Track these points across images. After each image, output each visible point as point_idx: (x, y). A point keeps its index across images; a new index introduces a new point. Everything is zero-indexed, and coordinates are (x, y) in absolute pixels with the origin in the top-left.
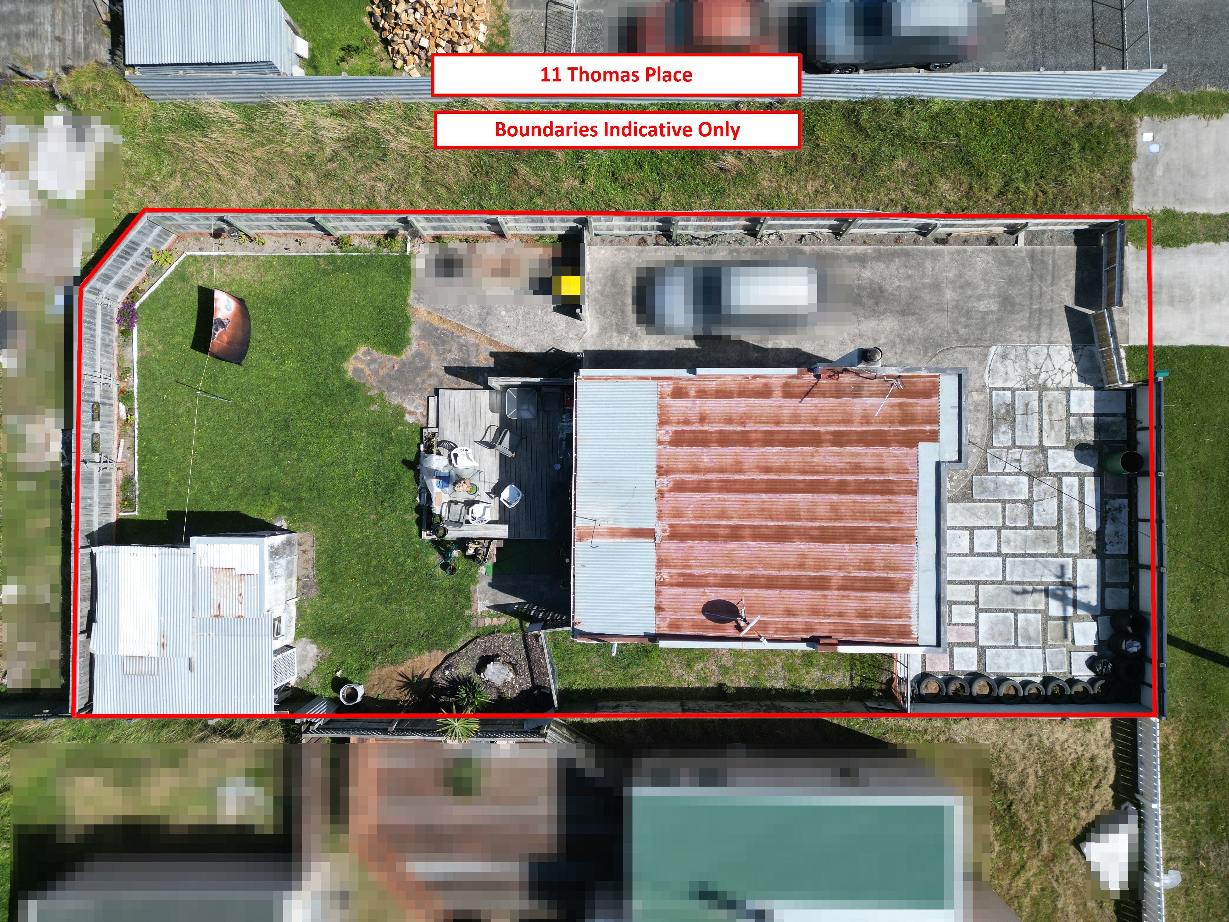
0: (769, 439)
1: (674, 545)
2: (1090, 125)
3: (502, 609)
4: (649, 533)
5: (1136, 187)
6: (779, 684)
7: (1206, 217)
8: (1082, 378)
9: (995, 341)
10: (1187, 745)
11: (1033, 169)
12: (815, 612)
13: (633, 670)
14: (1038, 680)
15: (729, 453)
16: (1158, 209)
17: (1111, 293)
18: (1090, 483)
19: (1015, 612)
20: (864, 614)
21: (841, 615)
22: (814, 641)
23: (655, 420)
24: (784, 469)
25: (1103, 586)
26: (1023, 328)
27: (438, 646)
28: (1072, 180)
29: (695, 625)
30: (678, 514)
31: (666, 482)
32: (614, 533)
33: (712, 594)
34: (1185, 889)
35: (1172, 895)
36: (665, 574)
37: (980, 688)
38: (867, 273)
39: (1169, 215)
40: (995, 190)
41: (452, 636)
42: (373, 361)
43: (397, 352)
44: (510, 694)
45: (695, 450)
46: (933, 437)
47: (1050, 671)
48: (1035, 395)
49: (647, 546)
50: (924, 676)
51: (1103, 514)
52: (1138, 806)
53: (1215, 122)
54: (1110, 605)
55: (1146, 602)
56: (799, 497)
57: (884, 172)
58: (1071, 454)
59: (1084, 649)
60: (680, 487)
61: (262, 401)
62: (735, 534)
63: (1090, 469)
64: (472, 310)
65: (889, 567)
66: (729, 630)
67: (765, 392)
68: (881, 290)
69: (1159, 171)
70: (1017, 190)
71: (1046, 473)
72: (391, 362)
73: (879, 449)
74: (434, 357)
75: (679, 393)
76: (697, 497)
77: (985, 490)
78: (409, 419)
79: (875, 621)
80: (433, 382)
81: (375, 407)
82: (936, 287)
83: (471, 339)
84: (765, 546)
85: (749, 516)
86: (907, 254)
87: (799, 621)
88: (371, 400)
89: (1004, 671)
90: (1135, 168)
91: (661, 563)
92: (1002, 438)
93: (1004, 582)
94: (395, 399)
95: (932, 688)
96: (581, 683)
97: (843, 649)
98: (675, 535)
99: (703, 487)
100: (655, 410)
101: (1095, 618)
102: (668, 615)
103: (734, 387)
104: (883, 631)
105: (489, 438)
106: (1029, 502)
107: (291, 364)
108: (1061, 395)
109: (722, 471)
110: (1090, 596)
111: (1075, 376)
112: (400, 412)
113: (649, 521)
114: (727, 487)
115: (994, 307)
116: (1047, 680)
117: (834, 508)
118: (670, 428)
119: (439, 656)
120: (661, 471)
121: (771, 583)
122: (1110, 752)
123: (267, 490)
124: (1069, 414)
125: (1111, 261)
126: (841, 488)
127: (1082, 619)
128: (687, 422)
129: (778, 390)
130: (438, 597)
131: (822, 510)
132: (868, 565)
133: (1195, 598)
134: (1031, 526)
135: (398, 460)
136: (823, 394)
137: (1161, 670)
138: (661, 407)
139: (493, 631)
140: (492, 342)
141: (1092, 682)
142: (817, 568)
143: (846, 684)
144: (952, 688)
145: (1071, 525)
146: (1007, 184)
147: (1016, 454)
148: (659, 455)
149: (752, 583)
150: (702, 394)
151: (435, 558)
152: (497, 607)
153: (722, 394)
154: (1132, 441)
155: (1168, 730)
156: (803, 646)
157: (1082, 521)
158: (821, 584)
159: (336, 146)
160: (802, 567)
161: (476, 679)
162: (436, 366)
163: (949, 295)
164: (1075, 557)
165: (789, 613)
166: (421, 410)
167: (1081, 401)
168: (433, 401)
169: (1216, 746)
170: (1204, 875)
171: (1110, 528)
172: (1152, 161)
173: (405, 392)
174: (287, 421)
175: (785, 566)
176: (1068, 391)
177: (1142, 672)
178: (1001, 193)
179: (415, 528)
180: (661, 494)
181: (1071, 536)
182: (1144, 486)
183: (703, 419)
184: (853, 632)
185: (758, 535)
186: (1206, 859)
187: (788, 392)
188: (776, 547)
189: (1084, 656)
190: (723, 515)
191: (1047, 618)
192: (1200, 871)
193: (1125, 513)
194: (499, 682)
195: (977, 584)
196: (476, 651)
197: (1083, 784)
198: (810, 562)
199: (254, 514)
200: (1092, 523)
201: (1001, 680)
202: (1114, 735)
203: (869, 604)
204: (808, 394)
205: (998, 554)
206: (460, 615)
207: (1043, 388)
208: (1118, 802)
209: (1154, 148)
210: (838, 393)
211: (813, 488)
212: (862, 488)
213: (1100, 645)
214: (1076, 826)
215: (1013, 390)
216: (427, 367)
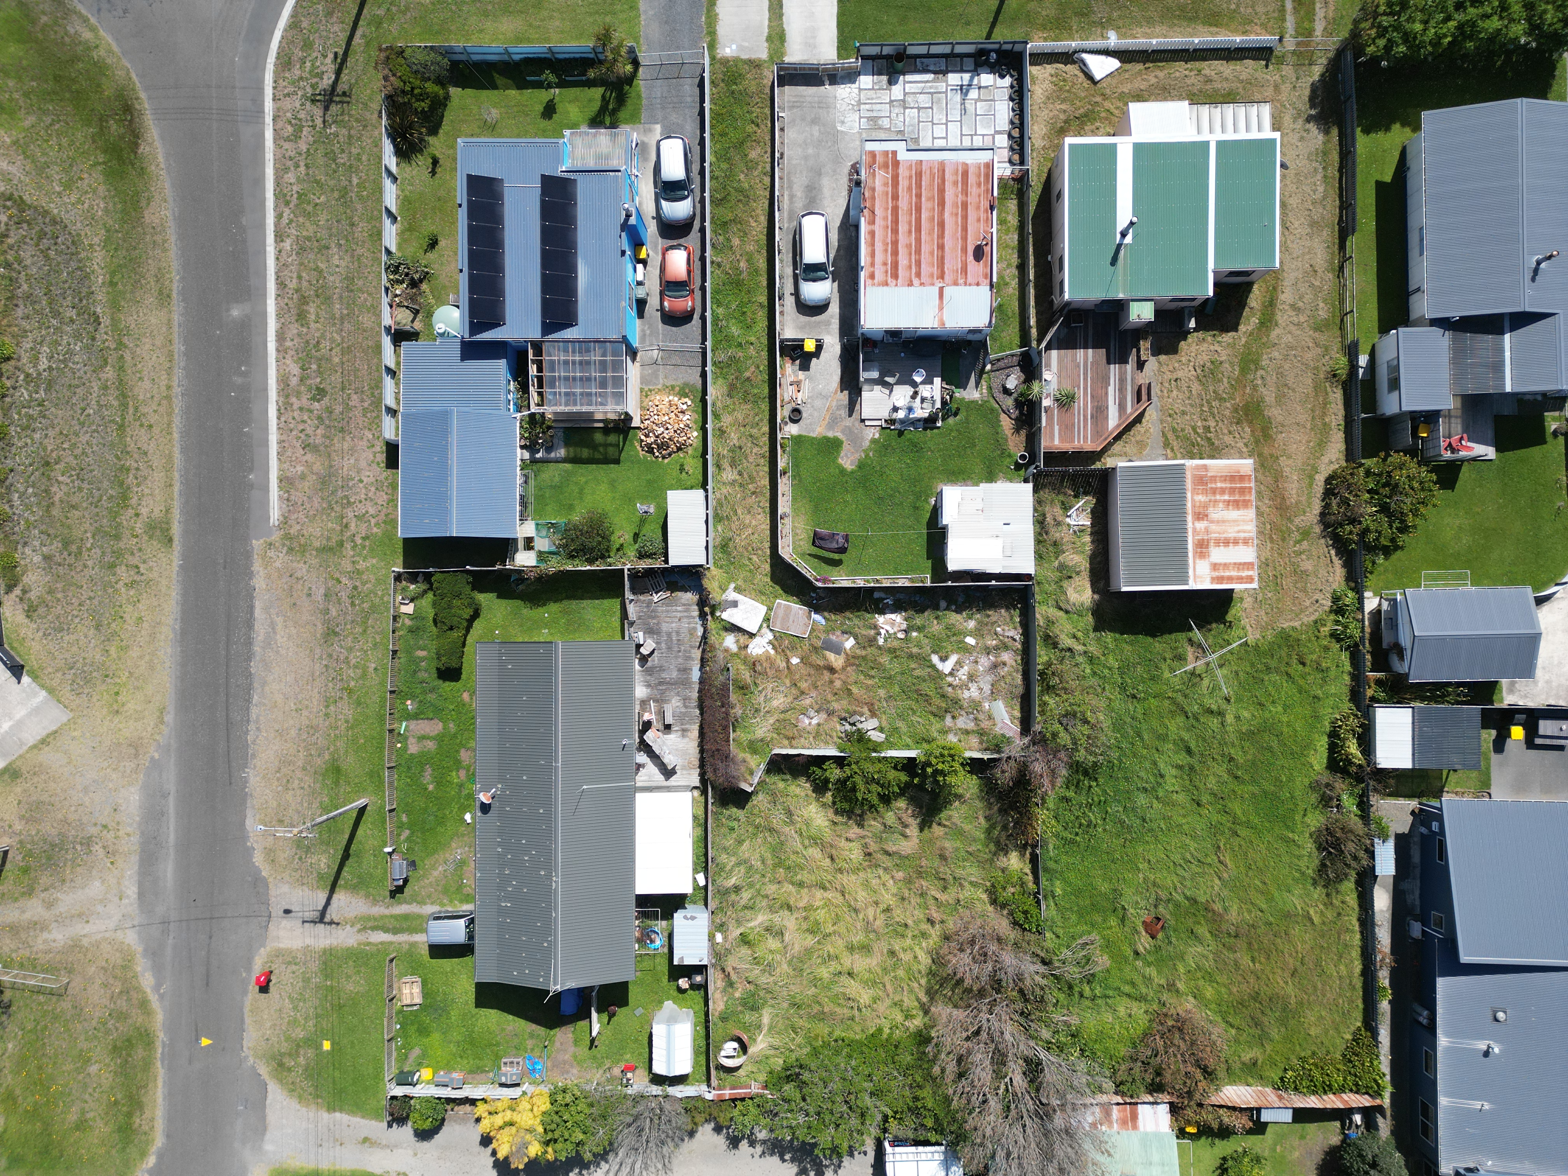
0: (895, 231)
1: (946, 277)
2: (723, 80)
3: (977, 384)
4: (941, 290)
5: (753, 56)
6: (1016, 237)
7: (770, 20)
8: (854, 82)
9: (835, 127)
10: (1044, 28)
11: (745, 108)
12: (978, 208)
13: (1010, 314)
14: (1011, 104)
15: (902, 251)
16: (766, 45)
17: (813, 69)
18: (909, 78)
19: (976, 115)
20: (979, 185)
21: (979, 196)
22: (992, 208)
23: (885, 288)
24: (910, 223)
25: (962, 71)
26: (828, 112)
27: (998, 415)
28: (753, 89)
29: (986, 266)
30: (932, 275)
31: (916, 281)
32: (941, 308)
33: (971, 258)
34: (1117, 29)
35: (1121, 36)
36: (961, 281)
37: (1016, 133)
38: (799, 194)
39: (769, 39)
40: (756, 129)
41: (992, 410)
42: (846, 455)
43: (842, 442)
44: (1023, 377)
45: (900, 268)
46: (895, 153)
47: (1007, 97)
48: (862, 107)
49: (948, 291)
50: (1010, 162)
51: (925, 71)
52: (1075, 52)
53: (720, 17)
54: (972, 67)
55: (970, 49)
56: (923, 216)
57: (746, 185)
58: (893, 87)
59: (995, 80)
60: (918, 275)
61: (868, 513)
62: (941, 247)
63: (901, 77)
64: (818, 403)
65: (957, 174)
66: (987, 249)
67: (872, 234)
68: (807, 187)
69: (746, 44)
70: (757, 117)
71: (904, 101)
72: (846, 446)
73: (900, 179)
74: (844, 423)
75: (872, 276)
76: (923, 266)
77: (913, 131)
78: (877, 436)
79: (982, 179)
80: (857, 424)
81: (871, 454)
82: (806, 158)
83: (834, 404)
84: (947, 232)
85: (933, 240)
86: (789, 173)
87: (983, 216)
88: (867, 456)
89: (1007, 121)
90: (745, 56)
91: (956, 283)
92: (885, 123)
93: (961, 121)
94: (866, 444)
95: (1016, 157)
96: (1017, 340)
97: (995, 194)
98: (942, 276)
99: (918, 263)
100: (881, 288)
101: (978, 75)
102: (981, 279)
103: (870, 249)
104: (987, 176)
105: (887, 392)
106: (919, 109)
107: (848, 497)
108: (863, 93)
109: (910, 254)
110: (967, 76)
111: (853, 86)
112: (873, 441)
113: (936, 290)
114: (918, 251)
115: (817, 128)
116: (1011, 99)
117: (928, 199)
118: (889, 280)
119: (1003, 416)
120: (911, 284)
121: (965, 229)
122: (1048, 66)
123: (916, 508)
124: (873, 89)
125: (795, 69)
126: (919, 196)
127: (979, 81)
128: (887, 272)
129: (872, 227)
130: (972, 418)
131: (930, 205)
132: (955, 183)
133: (968, 23)
134: (931, 108)
135: (899, 440)
136: (873, 205)
137: (1005, 43)
138: (879, 285)
139: (990, 388)
140: (836, 393)
141: (1012, 76)
142: (957, 207)
143: (1015, 202)
144: (1016, 147)
145: (931, 87)
146: (753, 122)
147: (893, 115)
148: (903, 285)
149: (965, 238)
150: (873, 264)
151: (951, 420)
152: (977, 387)
153: (873, 254)
154: (888, 57)
155: (1036, 37)
156: (995, 213)
157: (927, 82)
158: (965, 206)
159: (735, 472)
160: (957, 214)
161: (1015, 395)
162: (848, 422)
163: (810, 151)
164: (947, 85)
165: (979, 220)
166: (872, 429)
167: (866, 83)
168: (867, 423)
169: (1044, 13)
170: (1110, 20)
171: (932, 68)
172: (741, 48)
173: (862, 438)
174: (879, 498)
175: (957, 222)
176: (860, 89)
177: (1006, 51)
178: (758, 125)
179: (935, 431)
180: (922, 284)
181: (936, 88)
182: (911, 50)
183: (885, 264)
184: (988, 190)
185: (941, 235)
186: (1101, 18)
187: (872, 222)
188: (947, 226)
189: (998, 80)
190: (932, 253)
191: (979, 99)
192: (1107, 21)
193: (923, 60)
194: (1016, 382)
195: (962, 135)
196: (1000, 397)
197: (1064, 80)
198: (955, 211)
199: (928, 515)
200: (930, 77)
201: (1012, 122)
202: (1039, 65)
203: (974, 182)
204: (873, 213)
205: (946, 124)
206: (981, 405)
207: (859, 103)
208: (1074, 62)
209: (734, 47)
210: (873, 198)
211: (919, 209)
212: (919, 186)
213: (993, 71)
214: (1087, 84)
215: (860, 118)
216: (848, 427)
